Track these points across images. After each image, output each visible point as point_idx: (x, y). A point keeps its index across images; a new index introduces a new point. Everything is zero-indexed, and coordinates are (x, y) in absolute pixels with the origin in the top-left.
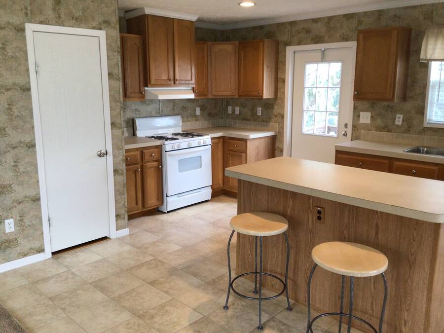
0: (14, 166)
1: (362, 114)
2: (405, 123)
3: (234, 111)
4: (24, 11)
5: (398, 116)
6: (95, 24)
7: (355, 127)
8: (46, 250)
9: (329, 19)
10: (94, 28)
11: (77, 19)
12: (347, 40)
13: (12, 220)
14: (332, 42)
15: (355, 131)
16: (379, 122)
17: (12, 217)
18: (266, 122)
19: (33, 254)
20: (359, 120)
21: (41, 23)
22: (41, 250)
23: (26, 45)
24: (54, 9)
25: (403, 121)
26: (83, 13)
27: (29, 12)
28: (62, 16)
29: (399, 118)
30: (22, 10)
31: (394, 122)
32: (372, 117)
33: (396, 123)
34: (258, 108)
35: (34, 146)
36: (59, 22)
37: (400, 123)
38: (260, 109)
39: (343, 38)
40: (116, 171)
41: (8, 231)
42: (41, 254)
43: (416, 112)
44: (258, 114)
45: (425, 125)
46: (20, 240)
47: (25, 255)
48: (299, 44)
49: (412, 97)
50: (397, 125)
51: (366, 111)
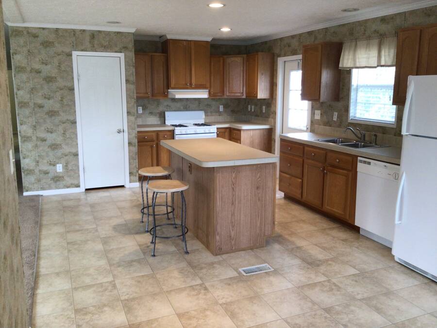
0: (63, 134)
1: (316, 112)
2: (338, 119)
3: (251, 109)
4: (72, 44)
5: (335, 113)
6: (117, 49)
7: (312, 122)
8: (81, 186)
10: (116, 52)
11: (105, 47)
13: (61, 165)
15: (312, 125)
16: (325, 118)
17: (61, 163)
18: (267, 118)
19: (73, 187)
20: (314, 117)
21: (82, 50)
22: (78, 186)
23: (72, 64)
24: (90, 42)
25: (337, 117)
26: (109, 43)
27: (74, 45)
28: (95, 46)
29: (335, 115)
30: (70, 44)
31: (333, 118)
32: (321, 114)
34: (263, 107)
35: (75, 123)
36: (94, 49)
37: (336, 119)
38: (265, 107)
40: (130, 144)
41: (58, 171)
42: (78, 188)
43: (345, 110)
44: (263, 112)
45: (349, 121)
46: (66, 178)
47: (68, 187)
49: (342, 98)
50: (334, 121)
51: (318, 110)
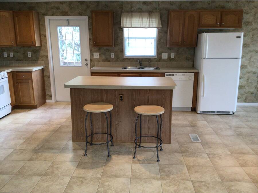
1: (94, 53)
2: (115, 57)
3: (9, 56)
5: (112, 54)
7: (92, 60)
9: (70, 3)
12: (82, 15)
14: (73, 15)
15: (92, 62)
16: (103, 57)
18: (36, 60)
20: (93, 57)
25: (115, 56)
29: (113, 54)
31: (110, 56)
32: (100, 55)
33: (112, 57)
34: (28, 53)
37: (113, 57)
38: (30, 53)
39: (79, 14)
43: (120, 52)
44: (29, 56)
45: (124, 57)
48: (53, 15)
49: (117, 45)
50: (112, 58)
51: (96, 52)
